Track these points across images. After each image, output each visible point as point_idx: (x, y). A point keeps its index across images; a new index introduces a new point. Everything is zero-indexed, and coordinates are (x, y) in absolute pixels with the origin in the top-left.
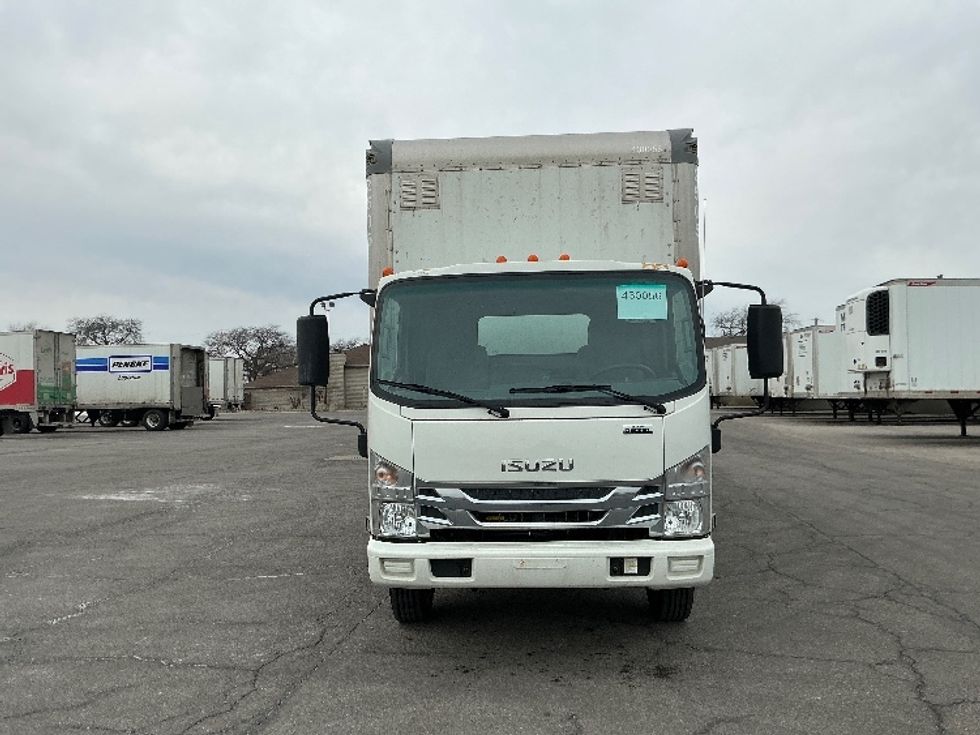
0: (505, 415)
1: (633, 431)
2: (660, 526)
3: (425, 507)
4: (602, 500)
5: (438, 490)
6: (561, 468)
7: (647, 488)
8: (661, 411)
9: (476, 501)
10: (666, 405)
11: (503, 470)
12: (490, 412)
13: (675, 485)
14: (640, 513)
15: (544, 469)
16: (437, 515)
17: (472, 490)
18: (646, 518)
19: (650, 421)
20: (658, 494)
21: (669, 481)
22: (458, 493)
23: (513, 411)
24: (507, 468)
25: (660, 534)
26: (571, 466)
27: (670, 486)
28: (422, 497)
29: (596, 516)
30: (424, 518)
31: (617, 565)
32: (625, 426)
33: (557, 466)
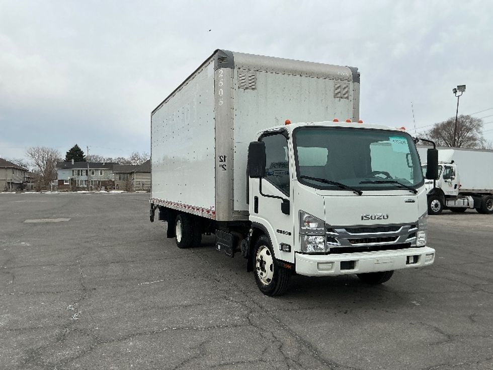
0: (361, 194)
1: (408, 201)
2: (415, 243)
3: (330, 237)
4: (397, 232)
5: (336, 229)
6: (384, 218)
7: (413, 226)
8: (416, 193)
9: (351, 234)
10: (417, 190)
11: (362, 219)
12: (354, 193)
14: (410, 237)
15: (378, 219)
16: (334, 241)
17: (349, 229)
18: (411, 239)
19: (413, 197)
20: (416, 228)
21: (419, 223)
22: (344, 230)
23: (364, 192)
24: (364, 218)
25: (415, 245)
26: (387, 217)
27: (420, 225)
28: (328, 233)
29: (394, 239)
30: (329, 243)
32: (405, 199)
33: (382, 217)
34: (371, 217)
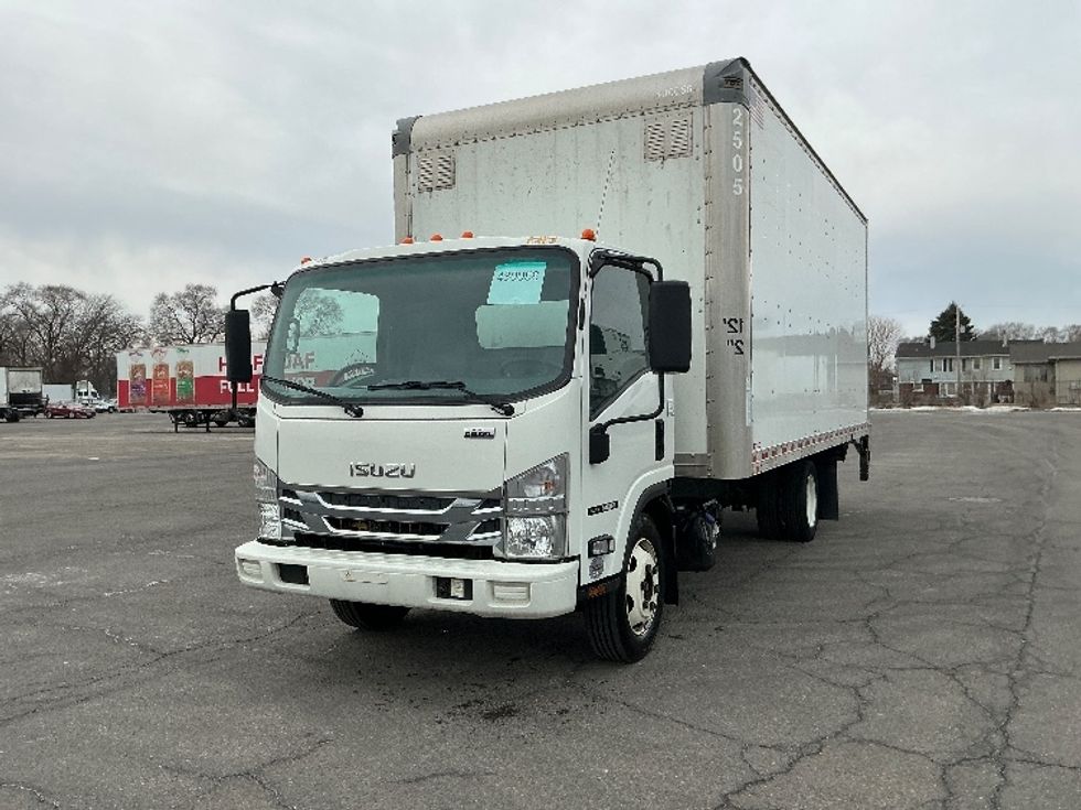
0: (359, 414)
1: (474, 435)
2: (502, 545)
3: (287, 509)
4: (443, 511)
5: (297, 492)
6: (403, 474)
7: (489, 500)
8: (509, 412)
9: (329, 506)
10: (516, 405)
11: (352, 473)
12: (346, 412)
13: (517, 500)
14: (482, 529)
15: (387, 475)
16: (297, 518)
17: (329, 495)
18: (488, 535)
19: (494, 424)
20: (497, 509)
21: (509, 495)
22: (315, 495)
23: (368, 411)
24: (356, 471)
25: (503, 555)
26: (413, 472)
27: (511, 500)
28: (285, 499)
29: (437, 530)
30: (286, 520)
31: (443, 586)
32: (466, 430)
33: (398, 472)
34: (372, 468)
